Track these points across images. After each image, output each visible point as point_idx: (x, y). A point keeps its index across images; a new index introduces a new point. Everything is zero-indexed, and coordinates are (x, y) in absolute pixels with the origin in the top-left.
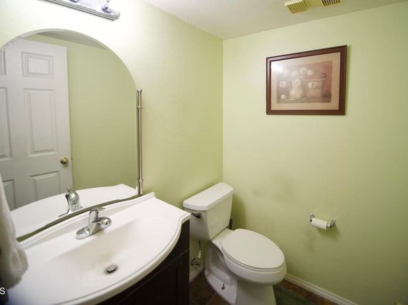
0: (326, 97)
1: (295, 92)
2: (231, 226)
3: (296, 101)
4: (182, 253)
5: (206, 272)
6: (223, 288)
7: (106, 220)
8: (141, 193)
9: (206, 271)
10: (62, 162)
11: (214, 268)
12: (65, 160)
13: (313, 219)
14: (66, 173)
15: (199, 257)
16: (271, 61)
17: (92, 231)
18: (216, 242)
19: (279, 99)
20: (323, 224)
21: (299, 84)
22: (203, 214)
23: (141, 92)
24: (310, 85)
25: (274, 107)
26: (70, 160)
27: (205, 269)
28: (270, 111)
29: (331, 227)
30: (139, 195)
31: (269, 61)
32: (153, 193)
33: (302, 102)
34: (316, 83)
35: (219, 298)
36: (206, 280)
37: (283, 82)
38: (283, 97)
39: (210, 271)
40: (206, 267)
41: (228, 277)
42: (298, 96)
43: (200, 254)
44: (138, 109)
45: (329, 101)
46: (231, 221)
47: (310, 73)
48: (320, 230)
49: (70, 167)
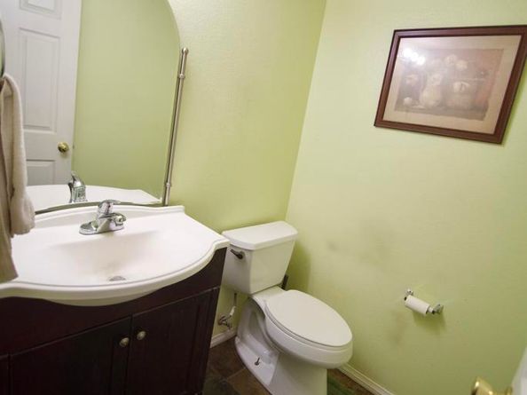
0: (478, 110)
1: (429, 96)
2: (285, 285)
3: (428, 110)
4: (210, 290)
5: (237, 340)
6: (257, 364)
7: (120, 217)
8: (166, 203)
9: (237, 338)
10: (60, 149)
11: (248, 337)
12: (64, 147)
13: (409, 297)
14: (63, 165)
15: (231, 314)
16: (400, 38)
17: (99, 228)
18: (258, 299)
19: (399, 102)
20: (423, 306)
21: (438, 83)
22: (247, 255)
23: (187, 52)
24: (456, 86)
25: (390, 115)
26: (70, 147)
27: (236, 336)
28: (380, 122)
29: (433, 312)
30: (164, 204)
31: (398, 36)
32: (182, 206)
33: (437, 114)
34: (467, 85)
35: (249, 373)
36: (235, 349)
37: (412, 76)
38: (407, 100)
39: (243, 339)
40: (239, 333)
41: (265, 351)
42: (432, 103)
43: (233, 311)
44: (179, 78)
45: (482, 118)
46: (286, 278)
47: (462, 65)
48: (417, 314)
49: (70, 159)
